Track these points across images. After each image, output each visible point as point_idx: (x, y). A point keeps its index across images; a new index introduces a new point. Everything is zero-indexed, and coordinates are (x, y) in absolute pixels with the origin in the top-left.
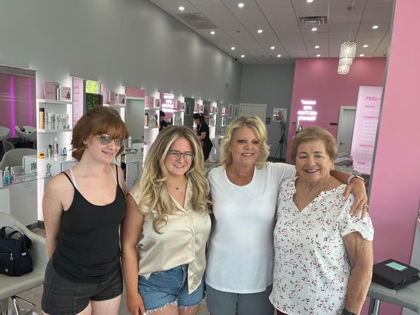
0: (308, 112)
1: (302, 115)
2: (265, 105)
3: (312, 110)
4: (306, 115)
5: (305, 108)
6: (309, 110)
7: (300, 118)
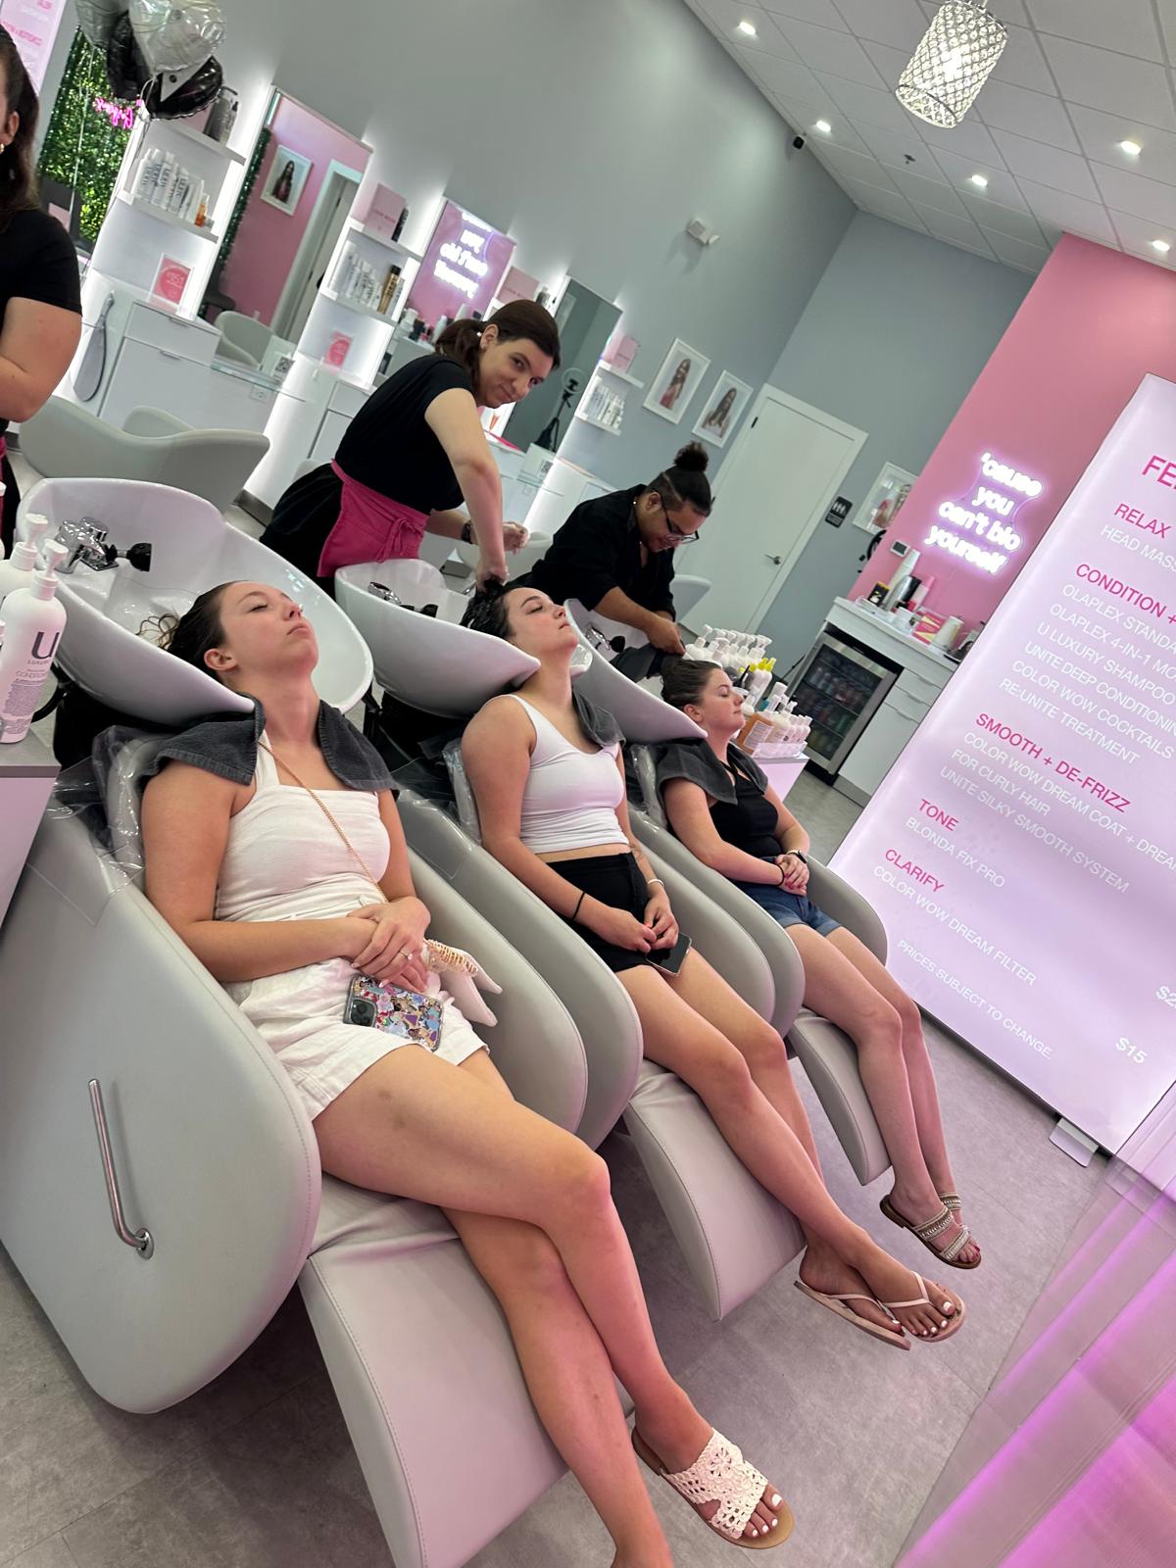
0: (983, 520)
1: (947, 526)
2: (861, 437)
3: (1006, 522)
4: (967, 535)
5: (984, 496)
6: (993, 516)
7: (936, 536)
